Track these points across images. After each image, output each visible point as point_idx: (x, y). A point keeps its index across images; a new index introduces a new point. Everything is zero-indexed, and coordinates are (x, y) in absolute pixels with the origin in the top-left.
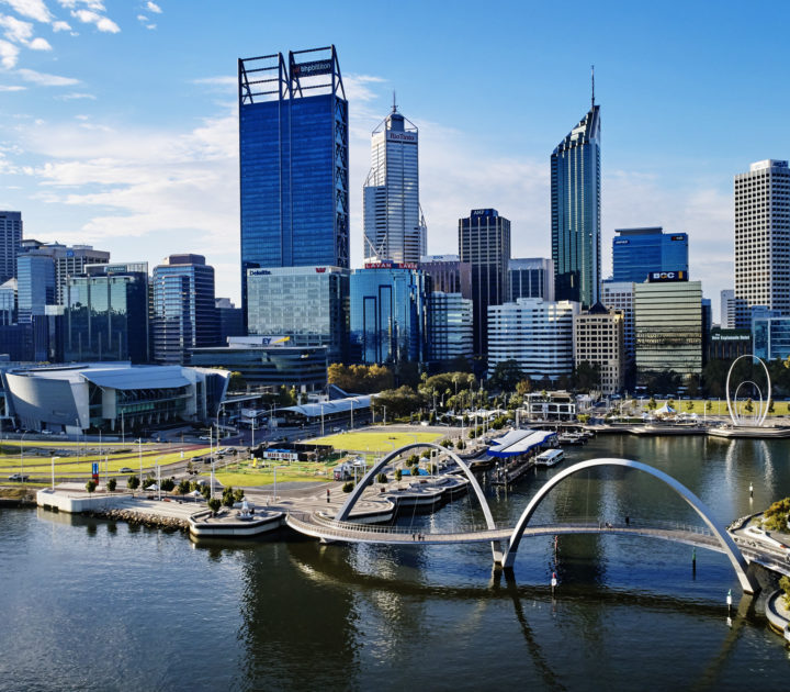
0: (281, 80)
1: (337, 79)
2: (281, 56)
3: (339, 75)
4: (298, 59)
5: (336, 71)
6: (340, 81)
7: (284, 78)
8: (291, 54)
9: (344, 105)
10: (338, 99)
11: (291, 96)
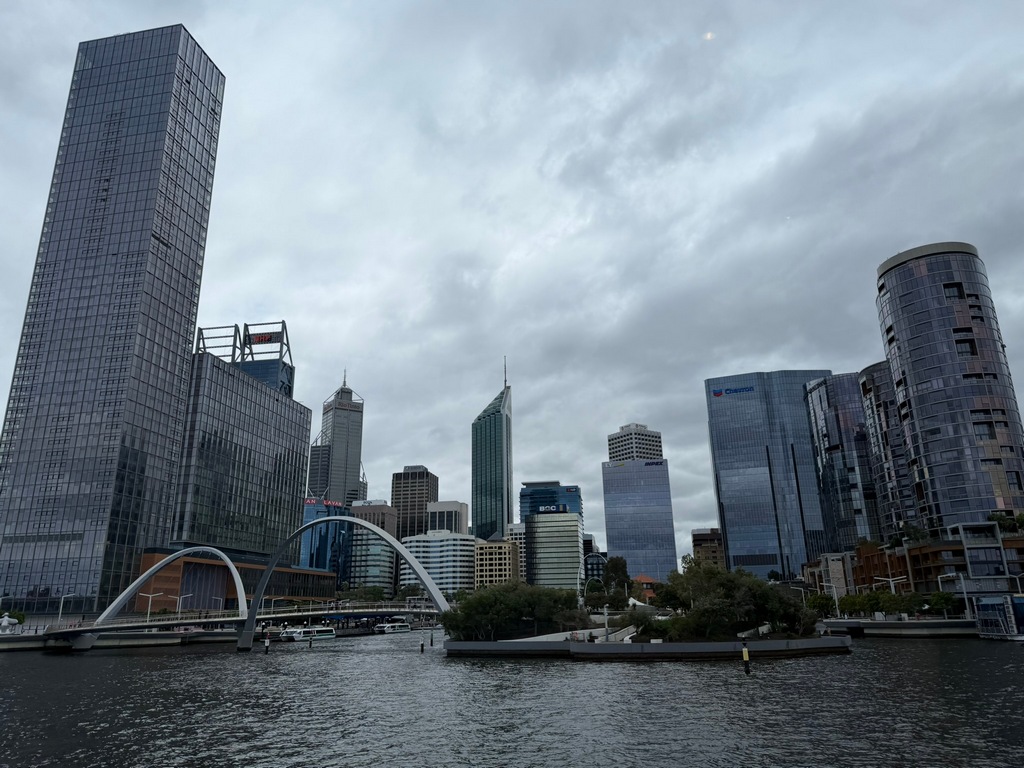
0: (234, 346)
1: (285, 348)
2: (236, 327)
3: (288, 345)
4: (252, 330)
5: (285, 341)
6: (289, 350)
7: (238, 345)
8: (246, 326)
9: (291, 370)
10: (285, 364)
11: (243, 358)
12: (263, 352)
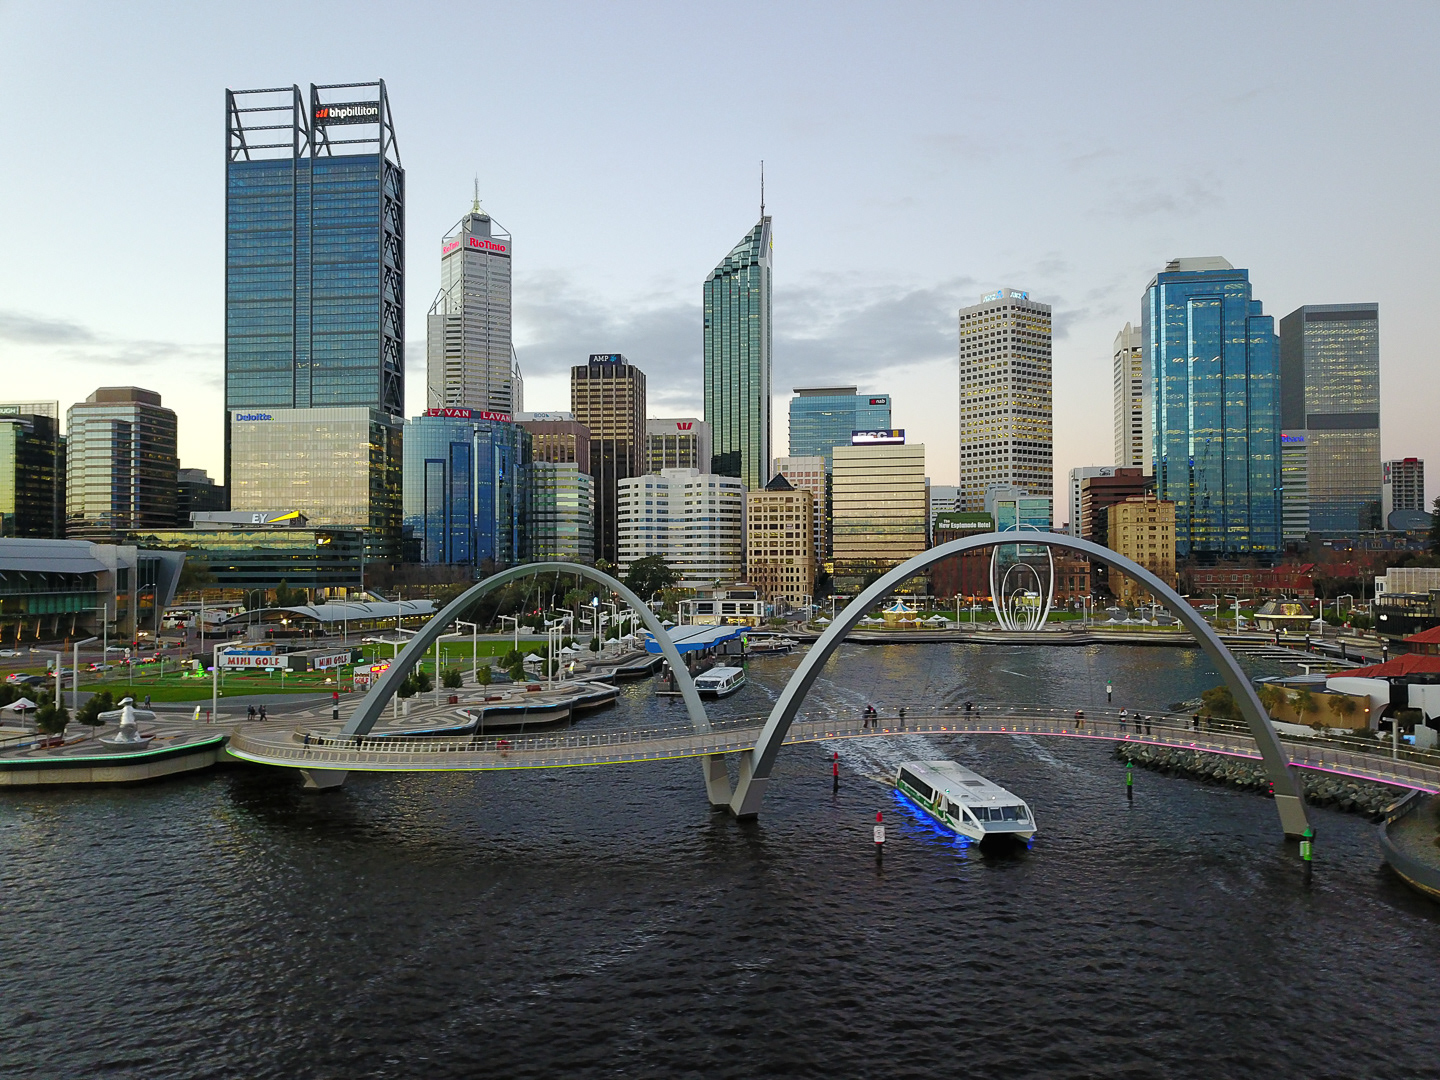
0: (296, 128)
1: (387, 133)
3: (391, 128)
5: (387, 121)
6: (393, 137)
7: (302, 125)
9: (398, 176)
10: (389, 165)
11: (314, 153)
12: (348, 140)
